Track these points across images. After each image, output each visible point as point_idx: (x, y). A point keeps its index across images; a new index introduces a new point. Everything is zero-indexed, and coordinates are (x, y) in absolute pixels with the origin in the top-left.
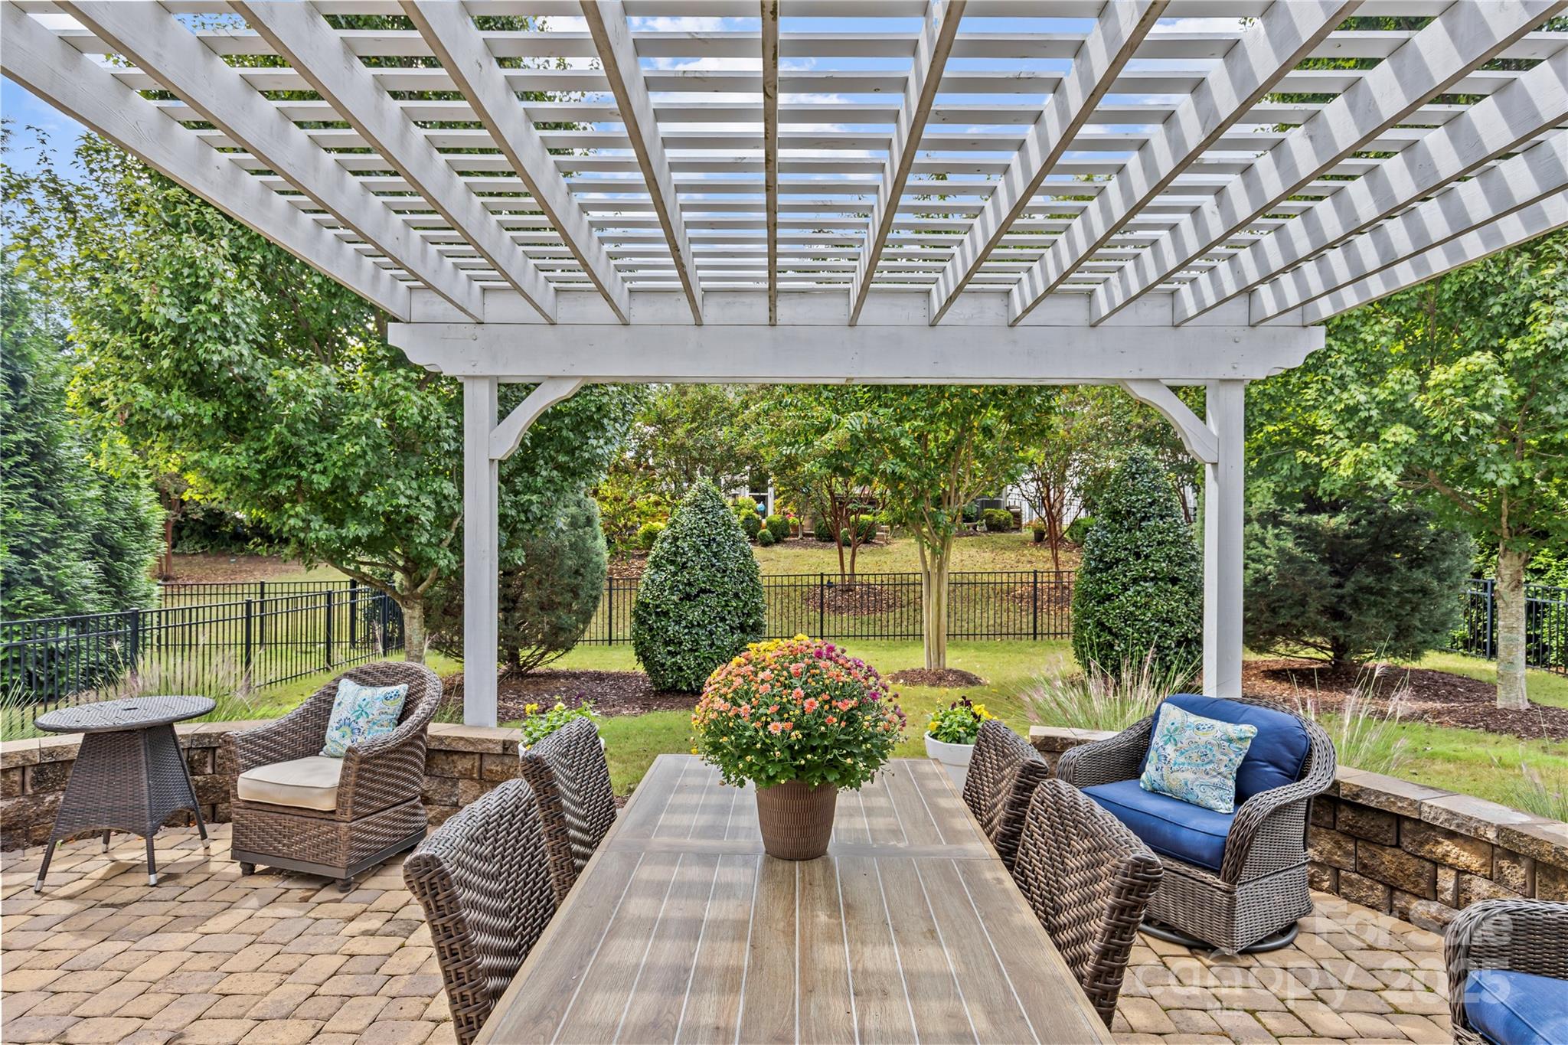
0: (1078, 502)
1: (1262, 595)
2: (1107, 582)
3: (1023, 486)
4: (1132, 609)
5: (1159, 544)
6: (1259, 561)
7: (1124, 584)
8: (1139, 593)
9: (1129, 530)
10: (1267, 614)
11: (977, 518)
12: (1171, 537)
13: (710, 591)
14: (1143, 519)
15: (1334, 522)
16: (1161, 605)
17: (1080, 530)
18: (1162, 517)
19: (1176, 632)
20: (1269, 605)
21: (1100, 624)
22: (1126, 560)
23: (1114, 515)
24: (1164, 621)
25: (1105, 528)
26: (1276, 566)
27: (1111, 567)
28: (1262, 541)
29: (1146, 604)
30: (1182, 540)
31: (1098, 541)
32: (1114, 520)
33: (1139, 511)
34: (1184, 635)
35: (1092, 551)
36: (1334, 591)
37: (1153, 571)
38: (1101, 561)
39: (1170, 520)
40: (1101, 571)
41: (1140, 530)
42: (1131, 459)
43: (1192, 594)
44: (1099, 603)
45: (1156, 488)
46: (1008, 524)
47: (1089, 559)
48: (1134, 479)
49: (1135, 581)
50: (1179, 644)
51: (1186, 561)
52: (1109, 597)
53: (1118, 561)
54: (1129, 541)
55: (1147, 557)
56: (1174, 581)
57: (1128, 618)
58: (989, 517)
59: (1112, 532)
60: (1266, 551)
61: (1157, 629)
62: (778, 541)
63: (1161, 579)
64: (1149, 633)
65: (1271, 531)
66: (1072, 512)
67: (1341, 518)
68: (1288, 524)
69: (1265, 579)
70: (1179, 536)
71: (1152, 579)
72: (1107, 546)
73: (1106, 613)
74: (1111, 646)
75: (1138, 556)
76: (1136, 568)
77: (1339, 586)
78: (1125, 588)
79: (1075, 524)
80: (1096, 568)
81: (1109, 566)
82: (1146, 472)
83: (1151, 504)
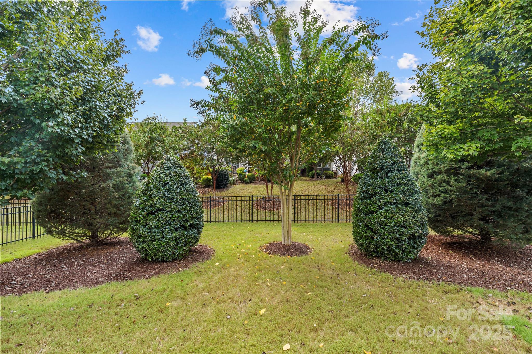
0: (356, 167)
1: (448, 210)
2: (370, 204)
3: (335, 162)
4: (384, 219)
5: (398, 185)
6: (446, 192)
7: (379, 206)
8: (388, 211)
9: (381, 177)
10: (450, 219)
11: (322, 174)
12: (404, 181)
13: (163, 210)
14: (389, 172)
15: (488, 173)
16: (400, 218)
17: (357, 178)
18: (399, 171)
19: (408, 233)
20: (451, 215)
21: (366, 226)
22: (380, 193)
23: (374, 170)
24: (402, 227)
25: (368, 176)
26: (456, 195)
27: (372, 197)
28: (448, 183)
29: (392, 217)
30: (410, 183)
31: (365, 183)
32: (373, 173)
33: (387, 168)
34: (413, 235)
35: (362, 188)
36: (490, 209)
37: (396, 199)
38: (367, 193)
39: (403, 172)
40: (367, 198)
41: (388, 178)
42: (381, 142)
43: (416, 211)
44: (366, 215)
45: (396, 156)
46: (332, 176)
47: (360, 192)
48: (383, 151)
49: (385, 204)
50: (409, 239)
51: (413, 193)
52: (371, 212)
53: (375, 193)
54: (381, 183)
55: (391, 192)
56: (407, 204)
57: (382, 225)
58: (326, 174)
59: (372, 179)
60: (451, 188)
61: (398, 231)
62: (251, 182)
63: (399, 204)
64: (393, 233)
65: (453, 178)
66: (354, 171)
67: (493, 171)
68: (462, 174)
69: (450, 201)
70: (408, 180)
71: (394, 204)
72: (370, 185)
73: (370, 220)
74: (373, 238)
75: (386, 191)
76: (386, 197)
77: (492, 206)
78: (380, 208)
79: (355, 176)
80: (364, 197)
81: (371, 196)
82: (390, 148)
83: (393, 164)
